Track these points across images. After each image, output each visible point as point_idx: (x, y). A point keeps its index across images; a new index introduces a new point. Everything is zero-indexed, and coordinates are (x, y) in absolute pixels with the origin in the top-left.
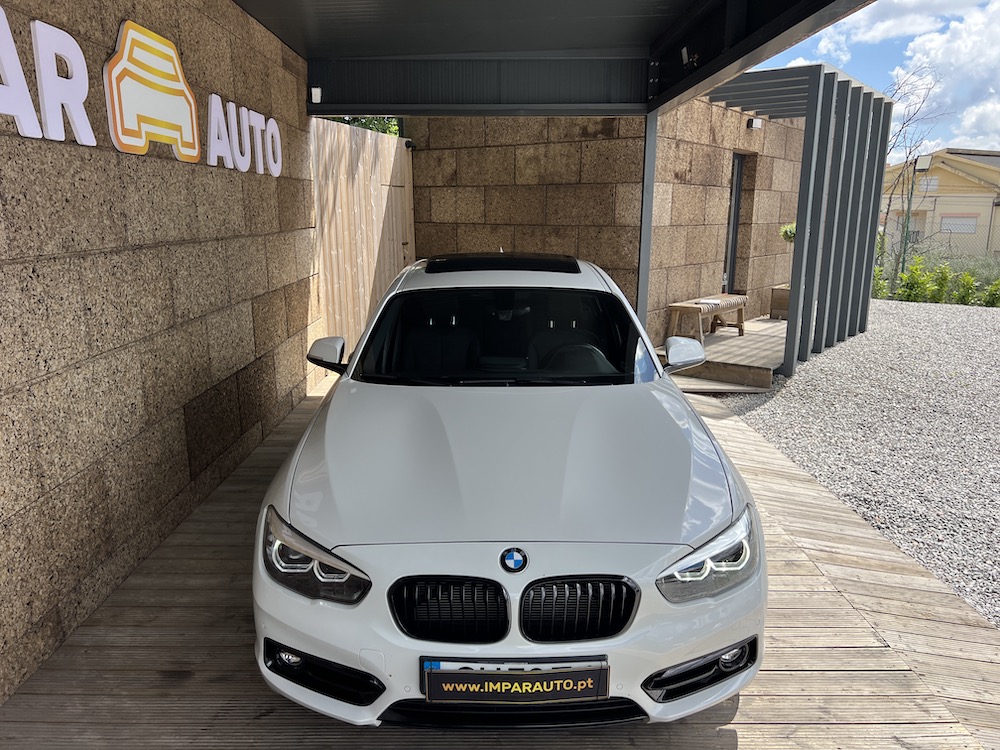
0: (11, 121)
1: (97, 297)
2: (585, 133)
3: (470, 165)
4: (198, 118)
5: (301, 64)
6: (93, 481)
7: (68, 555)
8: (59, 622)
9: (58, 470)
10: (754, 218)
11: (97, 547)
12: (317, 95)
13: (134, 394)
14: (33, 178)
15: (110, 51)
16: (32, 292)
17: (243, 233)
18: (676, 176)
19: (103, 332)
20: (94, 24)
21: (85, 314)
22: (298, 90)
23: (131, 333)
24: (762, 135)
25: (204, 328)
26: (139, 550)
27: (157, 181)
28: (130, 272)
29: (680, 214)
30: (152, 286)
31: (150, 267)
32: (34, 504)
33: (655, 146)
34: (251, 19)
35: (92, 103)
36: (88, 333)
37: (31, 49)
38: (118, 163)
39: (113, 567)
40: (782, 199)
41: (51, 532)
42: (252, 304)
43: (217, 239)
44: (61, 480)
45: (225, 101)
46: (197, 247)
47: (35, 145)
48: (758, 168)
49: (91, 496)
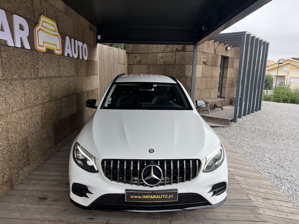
0: (5, 41)
1: (28, 91)
2: (177, 50)
3: (144, 58)
4: (62, 43)
5: (95, 29)
7: (16, 163)
8: (12, 182)
9: (14, 139)
10: (228, 76)
11: (25, 162)
12: (99, 37)
13: (38, 119)
14: (11, 57)
15: (36, 23)
16: (9, 89)
17: (74, 75)
18: (203, 63)
19: (30, 101)
20: (31, 16)
21: (25, 96)
22: (94, 36)
23: (38, 102)
24: (230, 52)
25: (61, 102)
26: (37, 164)
27: (48, 60)
28: (39, 85)
29: (204, 74)
30: (45, 89)
31: (45, 83)
32: (6, 148)
33: (197, 54)
34: (80, 15)
35: (30, 37)
36: (25, 101)
37: (12, 22)
38: (37, 54)
39: (29, 168)
40: (237, 70)
41: (11, 156)
42: (76, 96)
43: (66, 77)
44: (15, 142)
46: (60, 79)
47: (12, 48)
48: (229, 61)
49: (23, 147)
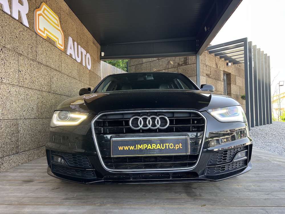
1: (23, 69)
2: (179, 64)
4: (64, 40)
5: (98, 45)
6: (14, 125)
10: (232, 92)
11: (12, 148)
12: (103, 54)
13: (33, 105)
14: (6, 25)
15: (37, 7)
17: (77, 79)
18: (207, 75)
19: (24, 81)
21: (18, 72)
22: (97, 52)
23: (35, 86)
24: (231, 68)
25: (61, 98)
27: (49, 49)
28: (36, 68)
30: (44, 77)
31: (44, 71)
33: (199, 65)
34: (84, 26)
35: (29, 17)
36: (19, 78)
38: (36, 37)
40: (240, 88)
43: (68, 76)
45: (74, 41)
48: (231, 78)
49: (12, 129)
